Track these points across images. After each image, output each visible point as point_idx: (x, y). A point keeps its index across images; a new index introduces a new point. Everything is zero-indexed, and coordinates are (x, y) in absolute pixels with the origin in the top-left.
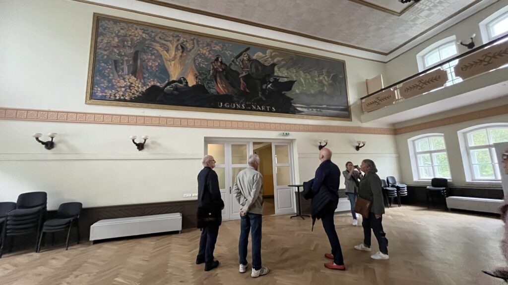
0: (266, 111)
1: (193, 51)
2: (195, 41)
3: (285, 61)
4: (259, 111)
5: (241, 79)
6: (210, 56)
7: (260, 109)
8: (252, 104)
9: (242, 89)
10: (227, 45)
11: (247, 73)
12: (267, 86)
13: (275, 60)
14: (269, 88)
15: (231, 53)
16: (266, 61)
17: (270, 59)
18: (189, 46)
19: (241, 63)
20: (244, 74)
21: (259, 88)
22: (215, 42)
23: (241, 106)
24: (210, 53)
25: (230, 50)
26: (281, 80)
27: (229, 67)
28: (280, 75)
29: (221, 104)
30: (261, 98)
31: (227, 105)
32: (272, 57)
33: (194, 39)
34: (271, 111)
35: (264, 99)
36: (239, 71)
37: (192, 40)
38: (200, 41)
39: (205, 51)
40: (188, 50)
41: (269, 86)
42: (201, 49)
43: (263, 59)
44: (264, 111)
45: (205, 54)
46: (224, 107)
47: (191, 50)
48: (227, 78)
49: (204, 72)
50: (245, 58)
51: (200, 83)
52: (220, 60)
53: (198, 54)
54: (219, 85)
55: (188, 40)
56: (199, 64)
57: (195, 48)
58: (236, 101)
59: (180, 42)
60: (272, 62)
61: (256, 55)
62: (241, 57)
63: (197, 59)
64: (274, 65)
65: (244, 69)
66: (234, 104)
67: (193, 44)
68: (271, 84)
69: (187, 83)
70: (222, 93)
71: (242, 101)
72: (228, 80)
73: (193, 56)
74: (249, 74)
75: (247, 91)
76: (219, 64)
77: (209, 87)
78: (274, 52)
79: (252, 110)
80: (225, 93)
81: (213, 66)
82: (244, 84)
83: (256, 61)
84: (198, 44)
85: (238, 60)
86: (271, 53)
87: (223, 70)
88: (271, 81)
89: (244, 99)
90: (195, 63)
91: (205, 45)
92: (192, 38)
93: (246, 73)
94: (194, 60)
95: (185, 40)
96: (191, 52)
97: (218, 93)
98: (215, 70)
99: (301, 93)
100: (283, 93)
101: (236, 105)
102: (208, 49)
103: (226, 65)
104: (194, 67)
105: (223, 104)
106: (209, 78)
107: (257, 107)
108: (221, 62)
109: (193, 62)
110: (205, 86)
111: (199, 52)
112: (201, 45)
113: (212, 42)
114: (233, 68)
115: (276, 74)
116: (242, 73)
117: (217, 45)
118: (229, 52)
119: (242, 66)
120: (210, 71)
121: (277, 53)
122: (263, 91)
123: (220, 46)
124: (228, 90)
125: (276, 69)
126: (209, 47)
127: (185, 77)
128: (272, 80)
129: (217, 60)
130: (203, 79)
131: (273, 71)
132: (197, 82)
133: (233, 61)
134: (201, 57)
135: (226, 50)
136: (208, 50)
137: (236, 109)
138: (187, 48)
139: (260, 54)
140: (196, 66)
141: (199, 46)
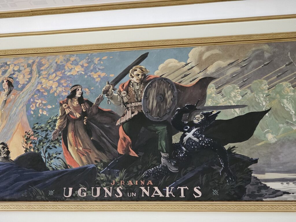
0: (176, 197)
1: (27, 87)
2: (35, 67)
3: (238, 65)
4: (158, 199)
5: (121, 129)
6: (60, 89)
7: (161, 195)
8: (140, 184)
9: (120, 151)
10: (96, 61)
11: (136, 113)
12: (184, 135)
14: (190, 139)
15: (103, 75)
16: (186, 76)
17: (196, 70)
18: (21, 79)
19: (124, 94)
20: (129, 115)
21: (164, 143)
22: (72, 59)
23: (115, 192)
24: (60, 84)
25: (102, 70)
27: (97, 106)
28: (222, 102)
29: (71, 189)
30: (166, 167)
31: (83, 191)
32: (202, 64)
33: (33, 63)
35: (173, 169)
37: (29, 66)
38: (43, 65)
39: (51, 82)
40: (20, 86)
41: (189, 135)
42: (44, 81)
43: (177, 73)
45: (51, 87)
46: (75, 198)
47: (24, 86)
49: (43, 125)
50: (135, 79)
51: (32, 150)
53: (38, 90)
54: (70, 149)
55: (22, 68)
56: (36, 111)
57: (33, 81)
58: (103, 181)
59: (7, 75)
60: (201, 76)
61: (161, 66)
62: (125, 80)
63: (34, 102)
64: (204, 82)
65: (129, 106)
66: (98, 189)
67: (31, 73)
68: (194, 130)
69: (8, 153)
70: (74, 167)
71: (117, 179)
74: (140, 114)
75: (133, 153)
76: (76, 103)
77: (50, 157)
78: (208, 50)
80: (81, 166)
81: (63, 111)
82: (125, 139)
83: (162, 80)
84: (39, 72)
85: (118, 87)
86: (201, 54)
88: (196, 122)
89: (121, 175)
90: (28, 110)
91: (52, 70)
92: (30, 62)
93: (132, 113)
94: (28, 104)
95: (16, 69)
96: (25, 90)
97: (66, 166)
98: (67, 118)
100: (226, 147)
101: (102, 192)
102: (56, 76)
103: (90, 104)
105: (73, 192)
106: (51, 137)
109: (25, 108)
110: (42, 155)
111: (39, 87)
112: (44, 73)
113: (68, 60)
115: (209, 103)
116: (124, 115)
117: (77, 64)
118: (99, 73)
119: (125, 100)
120: (55, 121)
121: (216, 51)
122: (173, 149)
123: (82, 66)
124: (88, 158)
125: (211, 89)
126: (59, 73)
127: (5, 142)
128: (198, 118)
129: (74, 93)
130: (40, 141)
131: (203, 97)
132: (27, 149)
133: (106, 92)
134: (42, 96)
135: (95, 70)
136: (57, 78)
137: (102, 198)
138: (18, 83)
139: (172, 62)
140: (29, 116)
141: (40, 75)
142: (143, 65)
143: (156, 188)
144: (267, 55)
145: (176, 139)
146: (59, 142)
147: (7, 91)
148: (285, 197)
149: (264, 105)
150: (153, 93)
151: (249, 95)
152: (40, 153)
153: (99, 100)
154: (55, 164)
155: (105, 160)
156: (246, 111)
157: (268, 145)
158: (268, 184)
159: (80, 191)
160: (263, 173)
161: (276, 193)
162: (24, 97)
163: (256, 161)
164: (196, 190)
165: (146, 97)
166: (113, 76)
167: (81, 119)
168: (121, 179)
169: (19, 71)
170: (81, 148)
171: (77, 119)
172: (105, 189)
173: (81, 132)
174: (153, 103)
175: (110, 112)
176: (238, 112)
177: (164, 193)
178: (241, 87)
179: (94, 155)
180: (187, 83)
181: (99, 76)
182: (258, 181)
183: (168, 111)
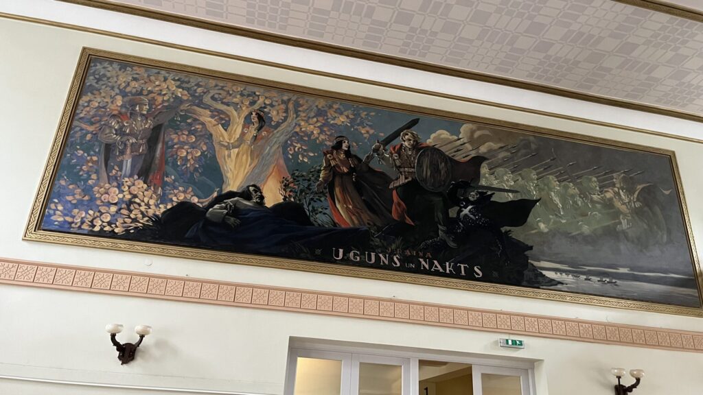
0: (456, 275)
1: (283, 126)
2: (291, 106)
3: (507, 150)
4: (437, 274)
5: (394, 192)
6: (322, 137)
7: (441, 270)
8: (418, 256)
9: (394, 215)
10: (363, 114)
11: (410, 179)
12: (460, 211)
13: (483, 149)
14: (466, 215)
15: (371, 132)
16: (458, 151)
17: (468, 146)
18: (275, 115)
19: (395, 156)
20: (402, 180)
21: (440, 216)
22: (336, 106)
23: (391, 260)
24: (322, 132)
25: (370, 126)
26: (498, 198)
27: (367, 163)
28: (495, 184)
29: (341, 251)
30: (445, 241)
31: (355, 255)
32: (475, 142)
33: (289, 100)
34: (470, 276)
35: (452, 244)
36: (391, 173)
37: (283, 102)
38: (302, 106)
39: (312, 127)
40: (273, 124)
41: (466, 211)
42: (303, 123)
43: (449, 146)
44: (450, 276)
45: (312, 133)
46: (346, 261)
47: (278, 124)
48: (358, 188)
49: (304, 173)
50: (406, 144)
51: (292, 200)
52: (344, 147)
53: (296, 132)
54: (338, 206)
55: (274, 103)
56: (296, 155)
57: (289, 120)
58: (378, 247)
59: (256, 107)
60: (473, 154)
61: (433, 136)
62: (396, 142)
63: (292, 145)
64: (478, 161)
65: (402, 170)
66: (373, 255)
67: (286, 111)
68: (470, 207)
69: (262, 198)
70: (343, 226)
71: (394, 246)
72: (361, 195)
73: (282, 139)
74: (414, 181)
75: (409, 221)
76: (342, 156)
77: (314, 210)
78: (479, 129)
79: (418, 270)
80: (352, 226)
81: (328, 161)
82: (399, 204)
83: (434, 150)
84: (296, 112)
85: (389, 148)
86: (473, 132)
87: (352, 170)
88: (471, 198)
89: (398, 242)
90: (285, 152)
91: (312, 114)
92: (285, 98)
93: (406, 178)
94: (285, 146)
95: (268, 102)
96: (279, 129)
97: (335, 224)
98: (333, 171)
99: (553, 233)
100: (503, 229)
101: (378, 258)
102: (317, 121)
103: (360, 160)
104: (282, 162)
105: (344, 254)
106: (315, 188)
107: (431, 264)
108: (348, 153)
109: (281, 150)
110: (305, 206)
111: (297, 129)
112: (303, 114)
113: (331, 107)
114: (376, 165)
115: (483, 182)
116: (397, 179)
117: (341, 114)
118: (368, 128)
119: (398, 163)
120: (319, 171)
121: (486, 132)
122: (451, 223)
123: (348, 117)
124: (359, 218)
125: (484, 169)
126: (320, 119)
127: (258, 185)
128: (473, 196)
129: (338, 146)
130: (302, 191)
131: (477, 175)
132: (285, 197)
133: (376, 150)
134: (301, 140)
135: (361, 124)
136: (319, 124)
137: (378, 265)
138: (271, 119)
139: (444, 134)
140: (287, 160)
141: (297, 116)
142: (414, 130)
143: (436, 262)
144: (533, 146)
145: (453, 213)
146: (324, 195)
147: (256, 125)
148: (559, 286)
149: (535, 194)
150: (426, 162)
151: (521, 182)
152: (303, 204)
153: (370, 158)
154: (321, 219)
155: (379, 224)
156: (519, 197)
157: (541, 234)
158: (544, 272)
159: (351, 254)
160: (539, 260)
161: (551, 283)
162: (279, 136)
163: (531, 248)
164: (476, 269)
165: (420, 164)
166: (383, 136)
167: (349, 174)
168: (397, 248)
169: (272, 105)
170: (351, 207)
171: (343, 174)
172: (381, 255)
173: (350, 188)
174: (426, 172)
175: (382, 173)
176: (511, 197)
177: (444, 268)
178: (512, 172)
179: (367, 217)
180: (459, 157)
181: (368, 132)
182: (535, 269)
183: (443, 183)
